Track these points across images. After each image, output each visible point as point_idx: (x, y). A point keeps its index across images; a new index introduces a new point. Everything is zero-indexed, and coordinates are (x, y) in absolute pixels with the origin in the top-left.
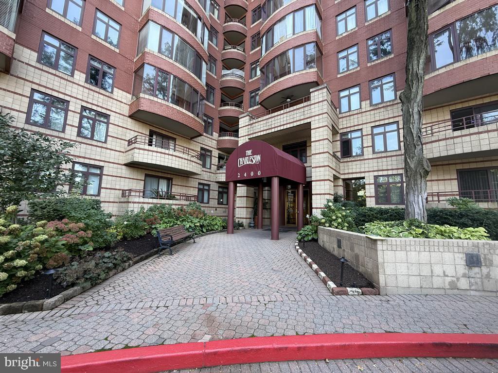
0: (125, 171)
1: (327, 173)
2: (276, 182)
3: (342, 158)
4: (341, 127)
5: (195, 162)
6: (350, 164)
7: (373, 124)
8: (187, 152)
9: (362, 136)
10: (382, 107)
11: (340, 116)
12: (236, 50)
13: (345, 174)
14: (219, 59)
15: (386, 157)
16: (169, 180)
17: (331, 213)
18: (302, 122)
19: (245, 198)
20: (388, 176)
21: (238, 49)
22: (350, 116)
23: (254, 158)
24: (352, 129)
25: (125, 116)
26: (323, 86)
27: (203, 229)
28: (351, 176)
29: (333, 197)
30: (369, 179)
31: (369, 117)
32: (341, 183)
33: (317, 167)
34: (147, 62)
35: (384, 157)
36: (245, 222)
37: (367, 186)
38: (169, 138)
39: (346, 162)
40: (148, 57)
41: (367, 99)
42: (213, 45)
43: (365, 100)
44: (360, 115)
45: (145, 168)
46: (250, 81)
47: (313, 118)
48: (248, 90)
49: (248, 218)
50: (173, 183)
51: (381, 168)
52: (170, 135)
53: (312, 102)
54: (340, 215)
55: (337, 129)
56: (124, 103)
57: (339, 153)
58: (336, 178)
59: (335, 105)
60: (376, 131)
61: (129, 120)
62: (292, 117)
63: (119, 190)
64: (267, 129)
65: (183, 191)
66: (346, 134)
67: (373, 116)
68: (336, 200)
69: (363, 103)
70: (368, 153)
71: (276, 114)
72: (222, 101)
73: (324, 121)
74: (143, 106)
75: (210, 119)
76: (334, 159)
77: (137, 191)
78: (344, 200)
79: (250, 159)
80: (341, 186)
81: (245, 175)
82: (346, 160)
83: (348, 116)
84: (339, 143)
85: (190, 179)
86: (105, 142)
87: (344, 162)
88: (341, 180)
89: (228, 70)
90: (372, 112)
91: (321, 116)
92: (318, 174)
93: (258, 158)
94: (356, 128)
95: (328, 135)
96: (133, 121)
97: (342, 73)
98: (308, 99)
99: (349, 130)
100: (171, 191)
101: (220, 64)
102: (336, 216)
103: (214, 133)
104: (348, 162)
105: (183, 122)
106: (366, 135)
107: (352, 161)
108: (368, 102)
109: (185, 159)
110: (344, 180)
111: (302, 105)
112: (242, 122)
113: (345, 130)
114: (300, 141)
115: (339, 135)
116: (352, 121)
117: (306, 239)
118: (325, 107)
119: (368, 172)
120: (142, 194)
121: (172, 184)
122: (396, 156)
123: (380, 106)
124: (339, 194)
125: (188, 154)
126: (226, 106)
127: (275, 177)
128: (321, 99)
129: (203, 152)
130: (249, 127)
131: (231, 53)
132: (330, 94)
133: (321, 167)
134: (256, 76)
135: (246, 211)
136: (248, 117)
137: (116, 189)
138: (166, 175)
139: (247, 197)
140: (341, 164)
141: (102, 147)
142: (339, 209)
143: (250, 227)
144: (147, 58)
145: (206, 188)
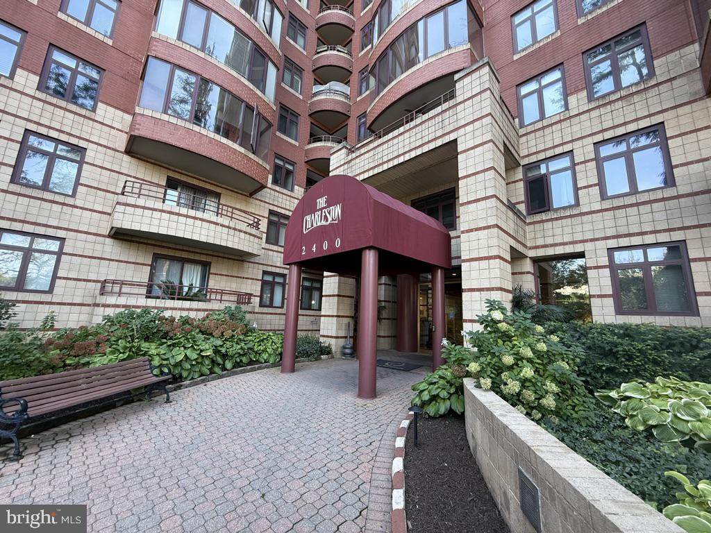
0: (111, 248)
1: (495, 242)
2: (370, 261)
3: (529, 214)
4: (523, 153)
5: (245, 233)
6: (548, 225)
7: (599, 138)
8: (229, 214)
9: (574, 165)
10: (617, 100)
11: (522, 131)
12: (335, 52)
13: (536, 247)
14: (308, 68)
15: (637, 204)
16: (206, 266)
17: (500, 342)
18: (439, 143)
19: (336, 298)
20: (644, 247)
21: (338, 51)
22: (544, 128)
23: (329, 213)
24: (550, 153)
25: (118, 151)
26: (481, 63)
27: (227, 361)
28: (550, 252)
29: (510, 296)
30: (597, 255)
31: (587, 124)
32: (528, 266)
33: (471, 231)
34: (153, 53)
35: (631, 205)
36: (335, 345)
37: (590, 273)
38: (207, 193)
39: (539, 222)
40: (156, 46)
41: (582, 89)
42: (299, 48)
43: (577, 91)
44: (566, 124)
45: (153, 242)
46: (358, 99)
47: (462, 131)
48: (354, 114)
49: (341, 337)
50: (211, 272)
51: (624, 231)
52: (208, 187)
53: (459, 99)
54: (530, 354)
55: (517, 156)
56: (118, 129)
57: (523, 205)
58: (516, 256)
59: (510, 108)
60: (606, 151)
61: (126, 158)
62: (419, 136)
63: (94, 281)
64: (375, 167)
65: (232, 285)
66: (536, 165)
67: (597, 121)
68: (518, 303)
69: (572, 100)
70: (591, 199)
71: (391, 135)
72: (312, 135)
73: (485, 131)
74: (139, 130)
75: (289, 163)
76: (510, 214)
77: (134, 285)
78: (538, 303)
79: (324, 214)
80: (528, 273)
81: (314, 249)
82: (538, 218)
83: (539, 129)
84: (521, 184)
85: (246, 265)
86: (74, 195)
87: (534, 223)
88: (528, 261)
89: (322, 84)
90: (595, 114)
91: (477, 124)
92: (474, 245)
93: (337, 211)
94: (558, 151)
95: (493, 159)
96: (134, 161)
97: (523, 50)
98: (453, 96)
99: (541, 156)
100: (207, 286)
101: (309, 76)
102: (517, 354)
103: (296, 187)
104: (543, 221)
105: (221, 161)
106: (582, 163)
107: (552, 220)
108: (584, 93)
109: (223, 226)
110: (535, 260)
111: (439, 109)
112: (335, 161)
113: (533, 159)
114: (442, 189)
115: (520, 169)
116: (548, 138)
117: (431, 410)
118: (487, 104)
119: (592, 240)
120: (144, 291)
121: (209, 273)
122: (663, 199)
123: (613, 97)
124: (525, 291)
125: (232, 217)
126: (316, 142)
127: (370, 248)
128: (477, 90)
129: (275, 219)
130: (346, 166)
131: (328, 56)
132: (499, 82)
133: (480, 229)
134: (367, 88)
135: (338, 323)
136: (344, 151)
137: (89, 281)
138: (197, 257)
139: (338, 296)
140: (528, 228)
141: (64, 204)
142: (525, 332)
143: (344, 354)
144: (154, 48)
145: (278, 280)
